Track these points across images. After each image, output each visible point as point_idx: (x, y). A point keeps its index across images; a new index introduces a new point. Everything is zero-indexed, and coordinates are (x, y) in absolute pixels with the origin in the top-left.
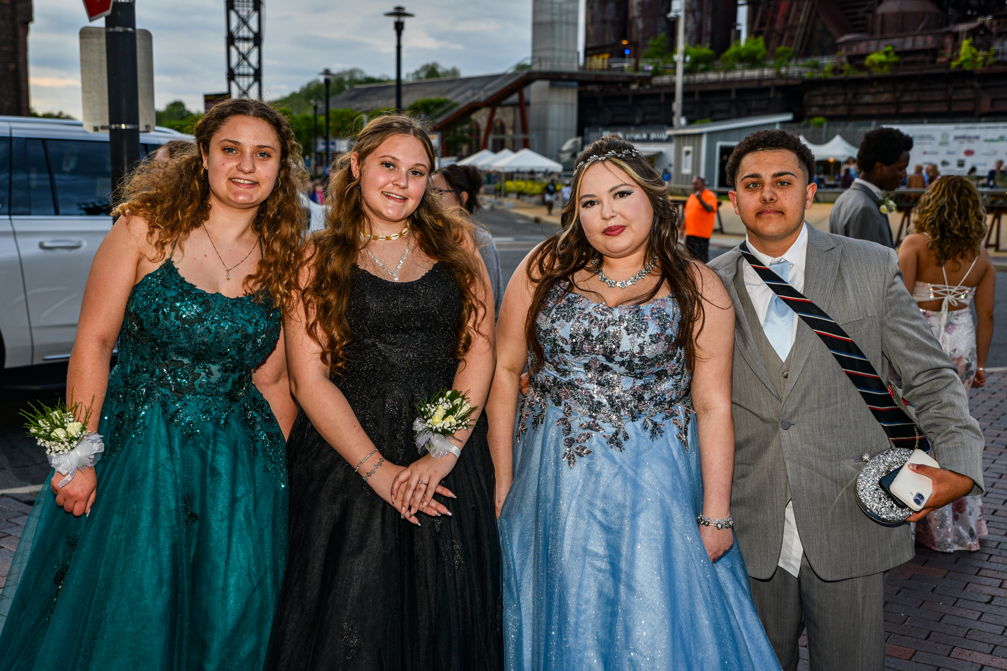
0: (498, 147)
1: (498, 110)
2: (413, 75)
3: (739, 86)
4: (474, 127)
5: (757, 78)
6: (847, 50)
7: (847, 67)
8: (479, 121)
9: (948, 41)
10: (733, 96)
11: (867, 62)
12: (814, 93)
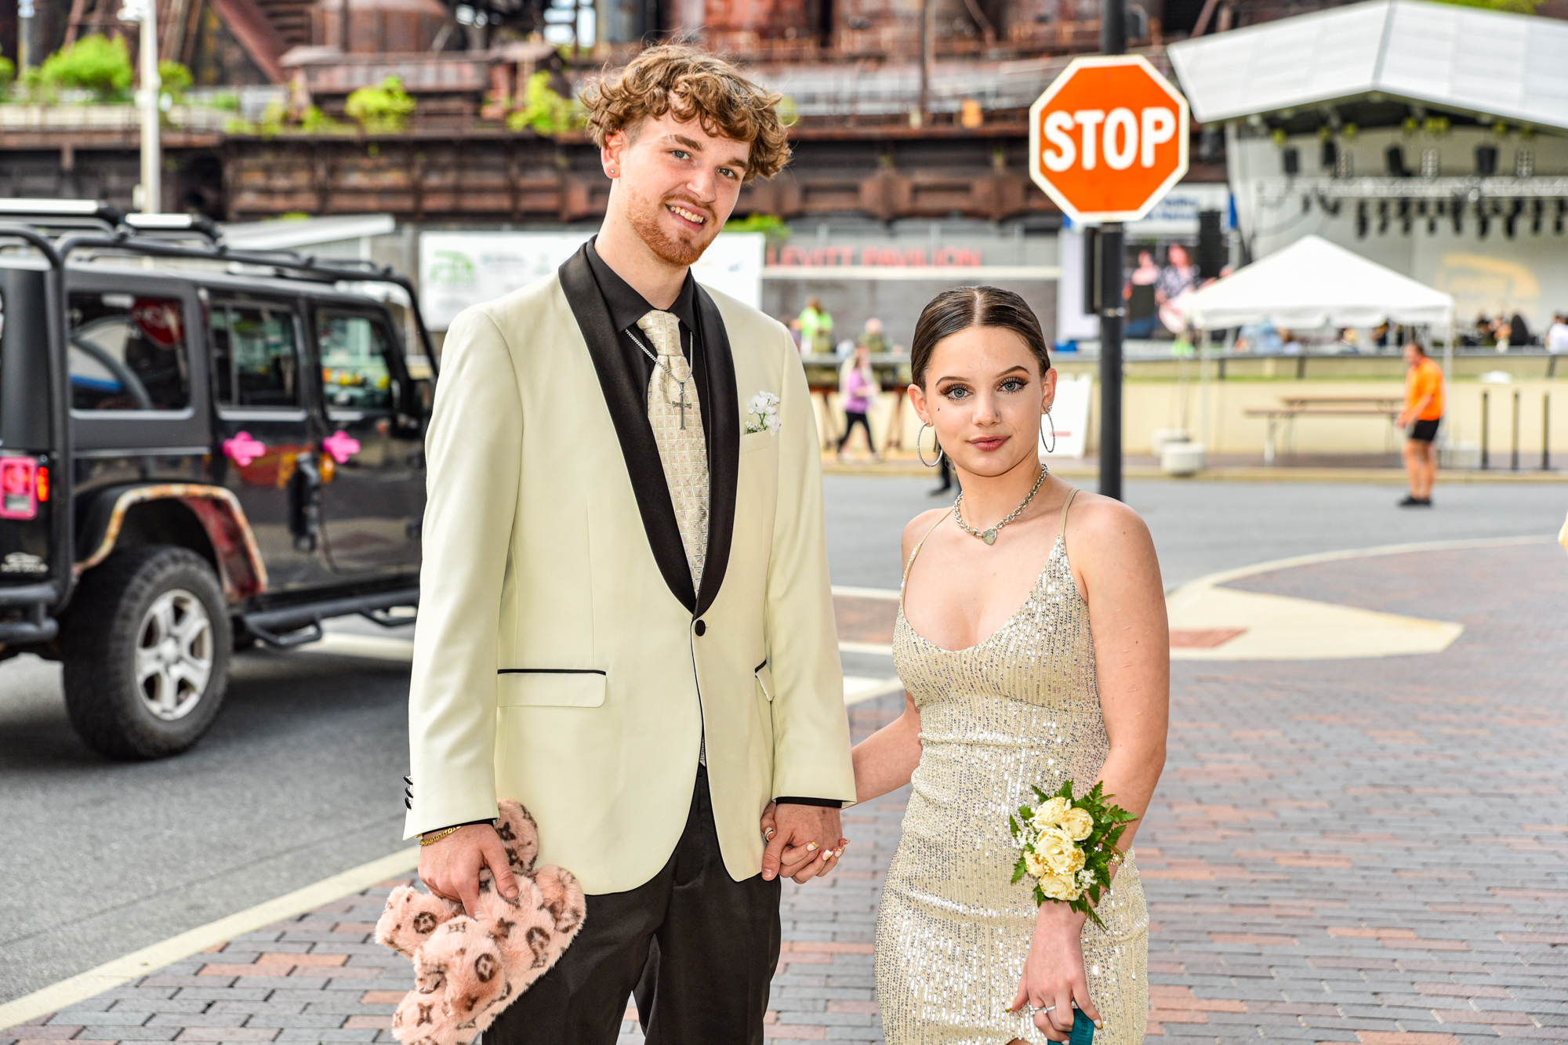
3: (82, 141)
5: (118, 128)
6: (310, 78)
7: (310, 114)
9: (501, 77)
10: (68, 161)
11: (353, 106)
12: (247, 162)
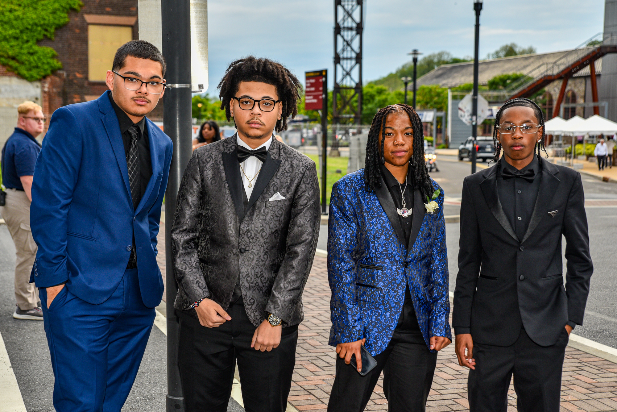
0: (569, 114)
1: (570, 82)
2: (493, 55)
4: (547, 99)
8: (552, 92)
